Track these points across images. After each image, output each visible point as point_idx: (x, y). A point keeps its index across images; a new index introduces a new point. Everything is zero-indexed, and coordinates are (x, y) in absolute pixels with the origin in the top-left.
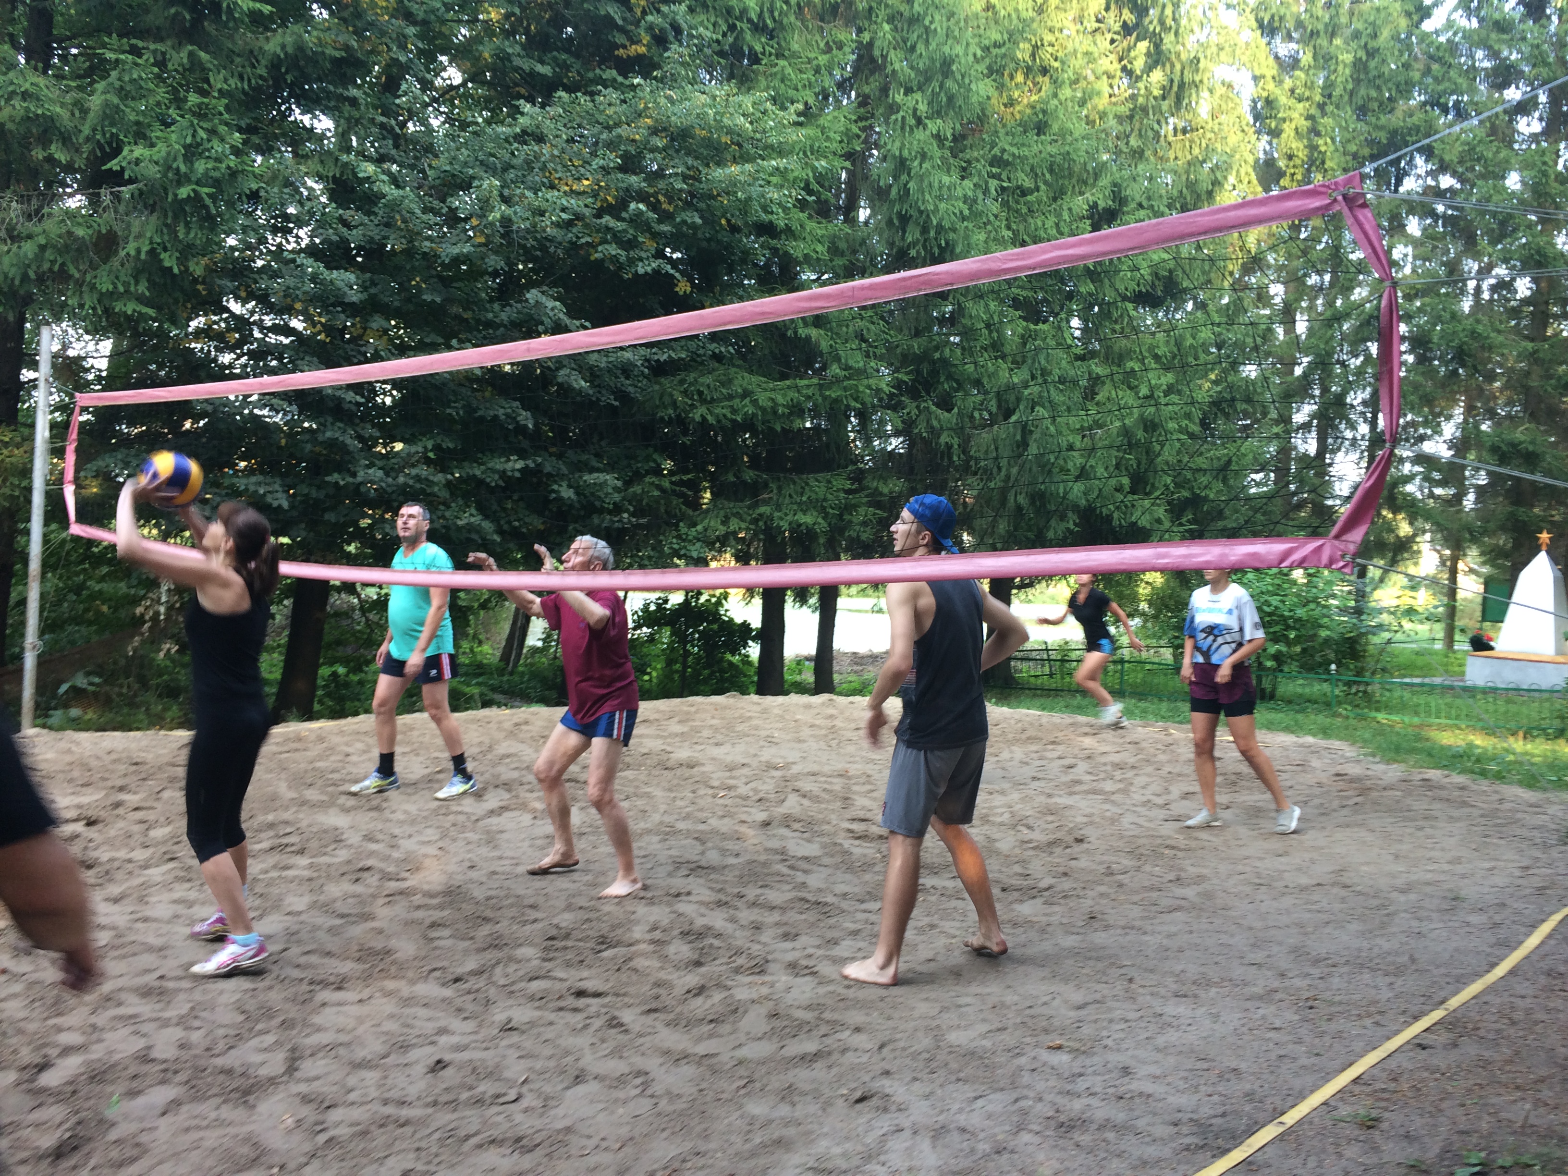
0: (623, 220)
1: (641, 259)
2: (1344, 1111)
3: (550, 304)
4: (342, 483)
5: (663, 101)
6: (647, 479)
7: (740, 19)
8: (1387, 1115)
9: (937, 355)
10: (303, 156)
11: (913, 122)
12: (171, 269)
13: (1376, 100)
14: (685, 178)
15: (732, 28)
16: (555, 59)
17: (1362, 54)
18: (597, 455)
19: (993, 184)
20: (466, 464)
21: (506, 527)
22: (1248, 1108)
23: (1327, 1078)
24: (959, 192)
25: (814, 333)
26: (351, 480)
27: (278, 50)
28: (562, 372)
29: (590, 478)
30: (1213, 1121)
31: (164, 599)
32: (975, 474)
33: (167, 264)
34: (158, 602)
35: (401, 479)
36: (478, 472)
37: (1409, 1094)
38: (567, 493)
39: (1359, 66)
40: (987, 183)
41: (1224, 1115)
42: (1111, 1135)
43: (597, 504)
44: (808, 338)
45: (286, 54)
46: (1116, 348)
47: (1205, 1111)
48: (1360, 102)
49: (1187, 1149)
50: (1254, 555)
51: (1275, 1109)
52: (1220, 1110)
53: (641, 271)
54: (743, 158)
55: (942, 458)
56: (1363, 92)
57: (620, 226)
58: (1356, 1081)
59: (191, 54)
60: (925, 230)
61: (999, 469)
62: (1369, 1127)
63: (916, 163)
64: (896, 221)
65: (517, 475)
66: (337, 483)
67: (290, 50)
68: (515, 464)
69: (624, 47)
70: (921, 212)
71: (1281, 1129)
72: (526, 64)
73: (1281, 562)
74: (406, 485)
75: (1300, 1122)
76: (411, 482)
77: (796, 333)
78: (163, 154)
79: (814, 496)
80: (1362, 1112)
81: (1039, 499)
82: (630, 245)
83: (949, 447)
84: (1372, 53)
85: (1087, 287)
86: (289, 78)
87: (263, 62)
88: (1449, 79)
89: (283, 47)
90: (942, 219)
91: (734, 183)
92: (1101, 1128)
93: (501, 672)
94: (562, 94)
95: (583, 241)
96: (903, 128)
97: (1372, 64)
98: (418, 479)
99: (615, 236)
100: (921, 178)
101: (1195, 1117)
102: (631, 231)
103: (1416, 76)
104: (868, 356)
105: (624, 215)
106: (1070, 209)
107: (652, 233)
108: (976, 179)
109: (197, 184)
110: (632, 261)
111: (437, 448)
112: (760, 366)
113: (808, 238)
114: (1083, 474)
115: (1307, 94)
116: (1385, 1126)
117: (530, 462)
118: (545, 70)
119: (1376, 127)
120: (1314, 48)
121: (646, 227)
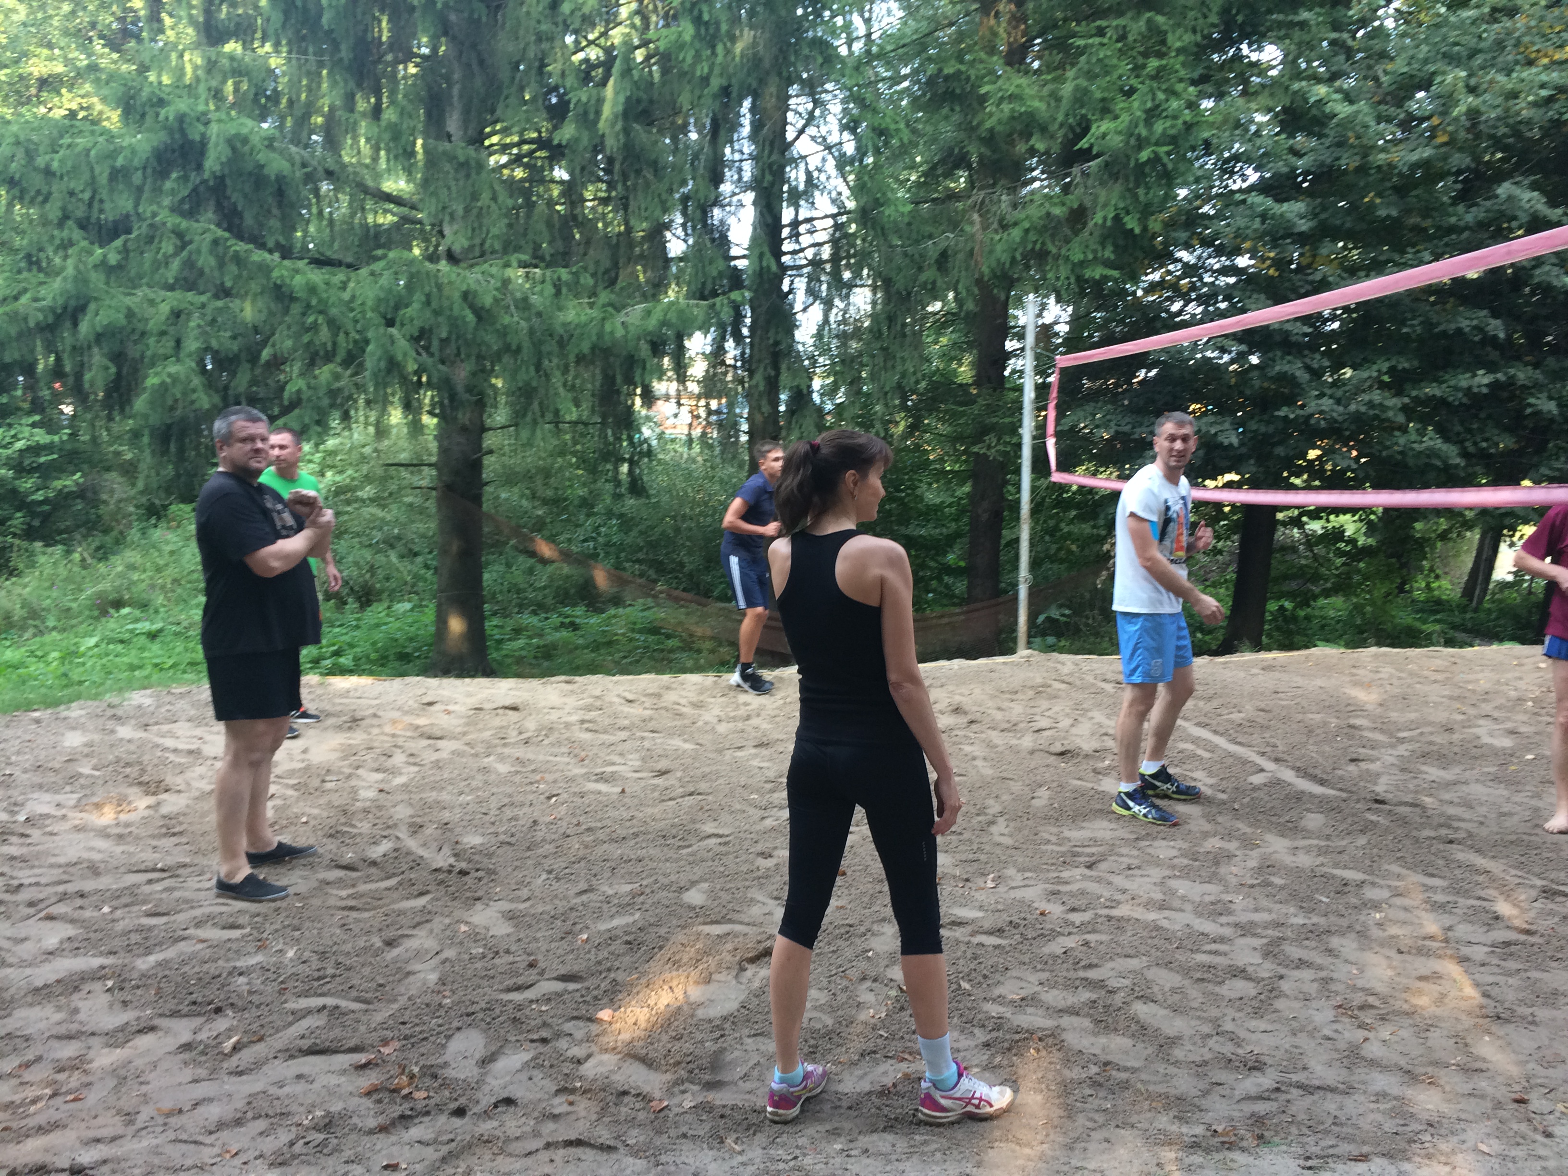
3: (1526, 195)
4: (1291, 416)
10: (1253, 94)
12: (1132, 230)
20: (1423, 384)
21: (1471, 449)
26: (1301, 412)
28: (1541, 271)
33: (1129, 226)
35: (1353, 407)
36: (1439, 392)
38: (1546, 406)
59: (1149, 21)
65: (1485, 390)
66: (1286, 416)
68: (1483, 379)
74: (1357, 411)
76: (1363, 409)
93: (1463, 609)
98: (1370, 404)
109: (1157, 144)
111: (1392, 371)
117: (1500, 376)
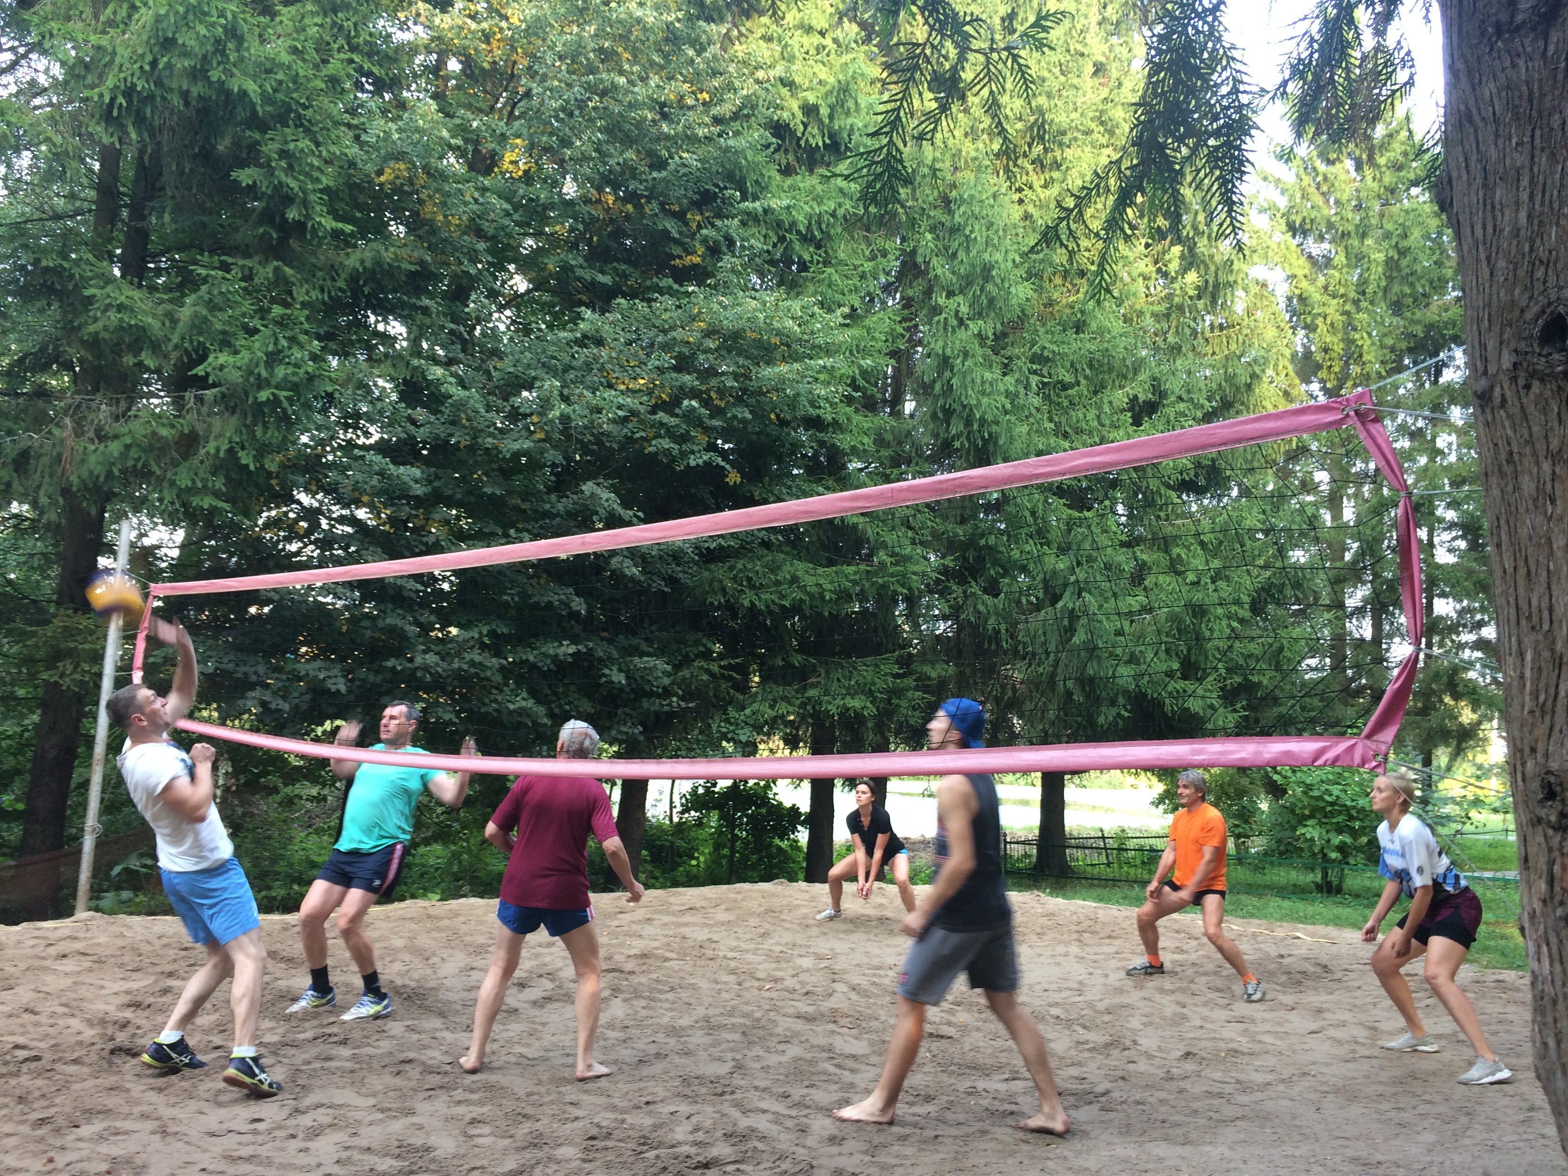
0: (677, 416)
1: (693, 452)
5: (716, 307)
6: (696, 664)
7: (789, 231)
9: (983, 542)
10: (375, 359)
11: (955, 323)
12: (247, 466)
13: (1411, 295)
14: (736, 376)
15: (782, 239)
16: (615, 269)
17: (1393, 253)
18: (648, 640)
19: (1034, 380)
20: (519, 649)
21: (557, 711)
24: (1001, 387)
25: (859, 521)
26: (409, 665)
27: (358, 265)
28: (615, 561)
29: (640, 662)
32: (1024, 658)
35: (456, 665)
36: (531, 658)
38: (619, 678)
39: (1391, 264)
40: (1028, 379)
43: (647, 688)
44: (855, 526)
45: (365, 268)
46: (1162, 535)
48: (1395, 298)
50: (1288, 753)
53: (693, 463)
54: (793, 357)
55: (990, 644)
56: (1396, 288)
57: (673, 421)
59: (276, 269)
60: (968, 423)
61: (1048, 654)
63: (959, 361)
64: (941, 415)
66: (394, 667)
67: (368, 265)
68: (568, 649)
69: (680, 257)
70: (964, 407)
72: (588, 275)
73: (1315, 760)
74: (460, 669)
76: (465, 667)
77: (843, 520)
78: (246, 361)
79: (862, 680)
81: (1089, 684)
82: (683, 439)
83: (997, 632)
84: (1403, 253)
86: (366, 290)
87: (343, 276)
89: (362, 262)
90: (985, 413)
91: (782, 380)
94: (622, 301)
95: (638, 435)
96: (945, 329)
97: (1404, 262)
98: (472, 663)
99: (668, 431)
100: (964, 374)
102: (684, 426)
104: (913, 543)
105: (677, 411)
106: (1110, 402)
107: (703, 427)
108: (1017, 376)
109: (276, 388)
110: (684, 455)
111: (492, 634)
112: (808, 552)
113: (855, 431)
114: (1133, 659)
115: (1342, 291)
117: (581, 647)
118: (606, 279)
119: (1412, 322)
120: (1346, 248)
121: (699, 423)
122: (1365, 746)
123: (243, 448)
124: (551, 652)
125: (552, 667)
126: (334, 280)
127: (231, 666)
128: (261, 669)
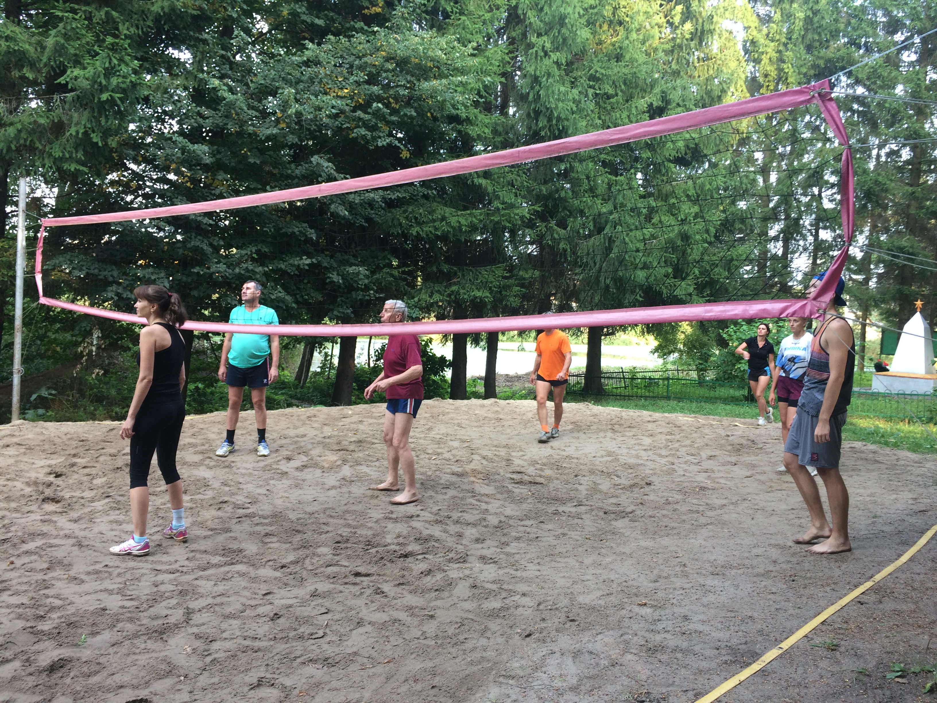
0: (369, 113)
1: (380, 137)
2: (818, 640)
3: (326, 164)
4: (202, 273)
5: (392, 41)
6: (384, 270)
8: (843, 643)
9: (557, 196)
10: (175, 75)
11: (542, 54)
12: (97, 143)
13: (818, 41)
14: (406, 88)
16: (326, 16)
17: (809, 13)
18: (354, 256)
19: (591, 91)
20: (275, 261)
21: (300, 299)
22: (760, 639)
23: (806, 621)
24: (570, 97)
25: (483, 182)
26: (207, 271)
27: (160, 10)
28: (333, 206)
29: (351, 270)
30: (740, 647)
31: (95, 342)
32: (581, 266)
33: (95, 140)
34: (92, 344)
35: (237, 270)
36: (283, 267)
37: (856, 631)
38: (338, 279)
39: (808, 20)
40: (587, 91)
41: (746, 643)
42: (679, 655)
43: (355, 285)
44: (480, 185)
45: (164, 13)
46: (664, 191)
47: (735, 641)
48: (808, 43)
49: (726, 663)
50: (764, 310)
51: (776, 640)
52: (743, 641)
53: (380, 144)
54: (441, 76)
55: (560, 257)
56: (810, 36)
57: (367, 117)
58: (822, 623)
59: (107, 13)
60: (550, 120)
61: (595, 264)
62: (832, 650)
63: (544, 79)
64: (532, 115)
65: (307, 268)
66: (198, 273)
67: (166, 10)
68: (306, 261)
69: (368, 8)
70: (547, 109)
71: (780, 652)
72: (308, 19)
73: (781, 314)
74: (240, 273)
75: (792, 647)
76: (243, 272)
77: (473, 182)
78: (92, 73)
79: (484, 280)
80: (828, 641)
81: (619, 281)
82: (373, 128)
83: (565, 250)
84: (815, 13)
85: (646, 154)
86: (166, 27)
87: (151, 18)
88: (862, 28)
89: (163, 8)
90: (560, 113)
91: (435, 91)
92: (674, 651)
93: (296, 387)
94: (332, 37)
95: (345, 126)
96: (536, 57)
97: (816, 19)
98: (247, 270)
99: (364, 123)
100: (548, 88)
101: (729, 644)
102: (374, 120)
103: (842, 26)
104: (516, 196)
105: (369, 110)
106: (636, 107)
107: (386, 122)
108: (580, 89)
109: (112, 91)
110: (374, 139)
111: (258, 252)
112: (451, 202)
113: (480, 124)
114: (646, 266)
115: (778, 37)
116: (842, 649)
117: (314, 260)
118: (320, 22)
119: (819, 58)
120: (781, 9)
121: (383, 118)
122: (812, 304)
123: (94, 132)
124: (296, 263)
125: (296, 272)
126: (144, 20)
127: (96, 271)
128: (115, 273)
